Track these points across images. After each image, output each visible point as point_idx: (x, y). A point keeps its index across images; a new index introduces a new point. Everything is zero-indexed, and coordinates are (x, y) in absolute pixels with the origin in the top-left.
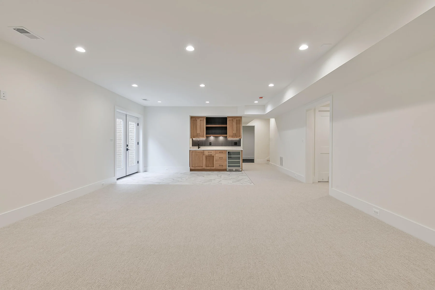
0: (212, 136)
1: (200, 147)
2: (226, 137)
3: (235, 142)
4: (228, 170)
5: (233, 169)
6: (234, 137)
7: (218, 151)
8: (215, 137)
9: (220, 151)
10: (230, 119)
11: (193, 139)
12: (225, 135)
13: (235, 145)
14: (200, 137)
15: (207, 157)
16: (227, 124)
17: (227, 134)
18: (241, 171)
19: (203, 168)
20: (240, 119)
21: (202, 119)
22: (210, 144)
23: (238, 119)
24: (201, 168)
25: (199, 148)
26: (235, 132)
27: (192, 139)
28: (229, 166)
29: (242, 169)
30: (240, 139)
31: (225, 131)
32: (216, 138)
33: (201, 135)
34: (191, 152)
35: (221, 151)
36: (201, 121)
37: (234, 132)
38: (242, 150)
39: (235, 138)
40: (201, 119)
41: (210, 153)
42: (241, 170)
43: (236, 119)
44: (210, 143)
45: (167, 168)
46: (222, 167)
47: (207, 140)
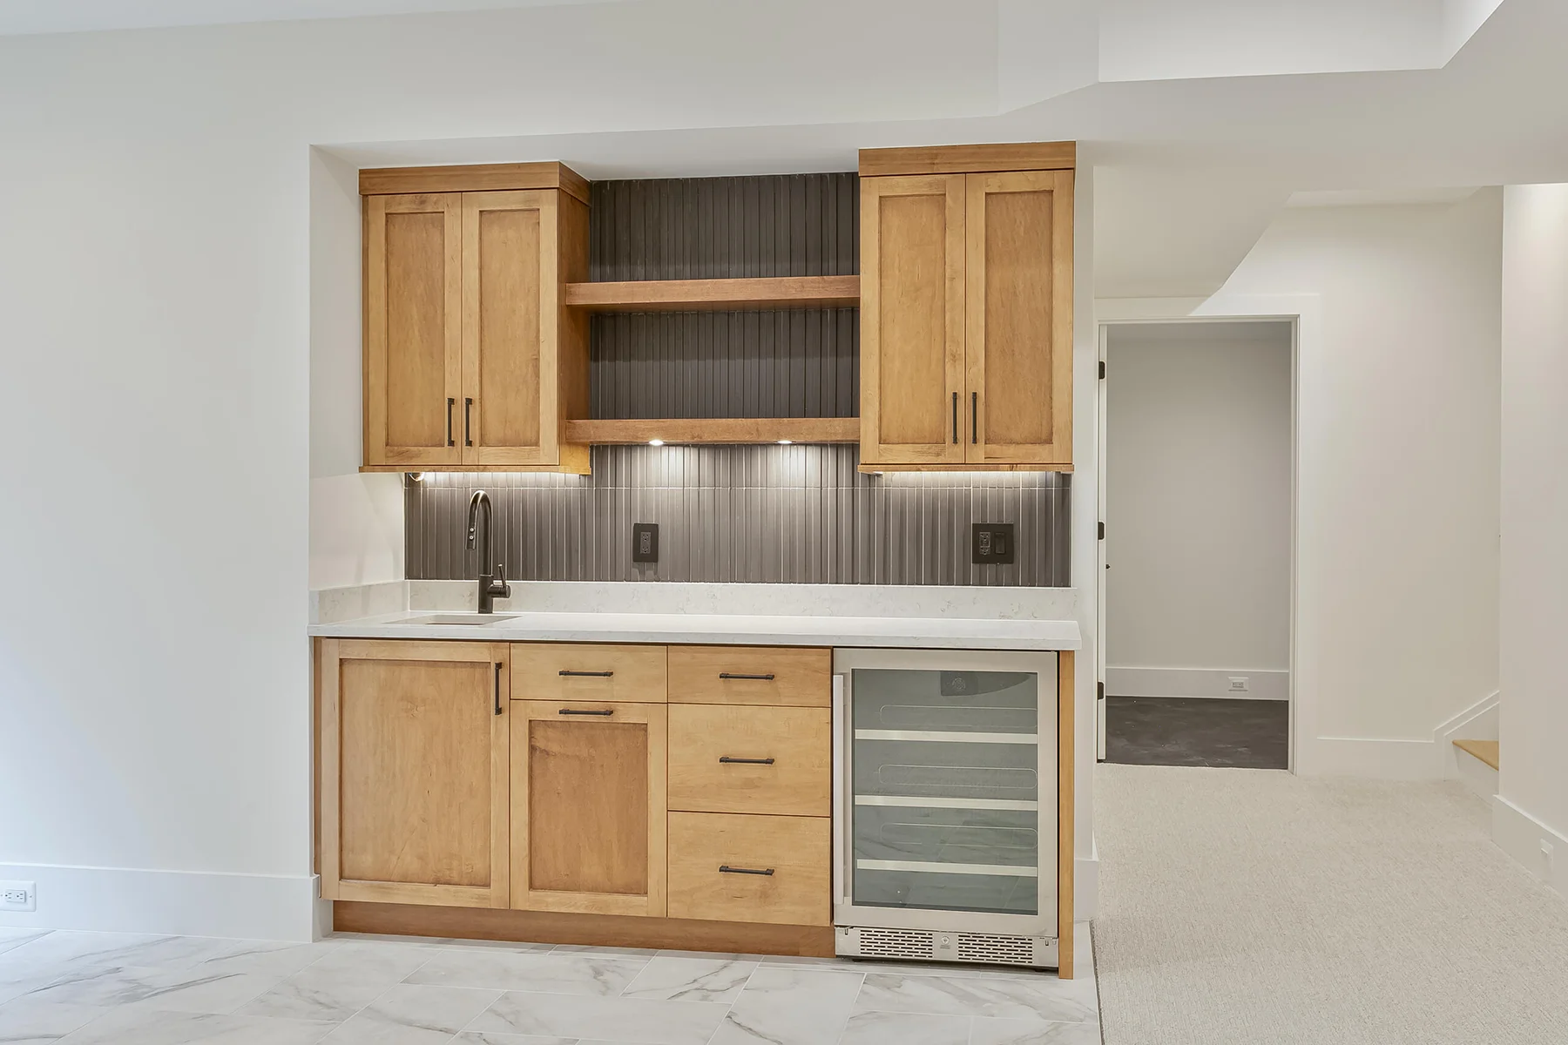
0: (656, 442)
1: (503, 592)
2: (837, 446)
3: (978, 528)
4: (848, 943)
5: (926, 937)
6: (954, 453)
7: (703, 654)
8: (715, 447)
9: (727, 660)
10: (901, 186)
11: (426, 477)
12: (836, 428)
13: (989, 569)
14: (488, 454)
15: (554, 748)
16: (855, 270)
17: (853, 411)
18: (1054, 971)
19: (492, 897)
20: (1043, 181)
21: (514, 200)
22: (645, 548)
23: (1014, 182)
24: (464, 897)
25: (485, 606)
26: (968, 376)
27: (411, 485)
28: (868, 892)
29: (1062, 934)
30: (1065, 480)
31: (829, 361)
32: (723, 476)
33: (495, 429)
34: (332, 654)
35: (749, 662)
36: (495, 234)
37: (955, 380)
38: (1063, 658)
39: (976, 466)
40: (492, 201)
41: (589, 692)
42: (1043, 955)
43: (995, 183)
44: (646, 536)
45: (26, 885)
46: (764, 896)
47: (600, 496)
